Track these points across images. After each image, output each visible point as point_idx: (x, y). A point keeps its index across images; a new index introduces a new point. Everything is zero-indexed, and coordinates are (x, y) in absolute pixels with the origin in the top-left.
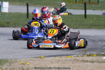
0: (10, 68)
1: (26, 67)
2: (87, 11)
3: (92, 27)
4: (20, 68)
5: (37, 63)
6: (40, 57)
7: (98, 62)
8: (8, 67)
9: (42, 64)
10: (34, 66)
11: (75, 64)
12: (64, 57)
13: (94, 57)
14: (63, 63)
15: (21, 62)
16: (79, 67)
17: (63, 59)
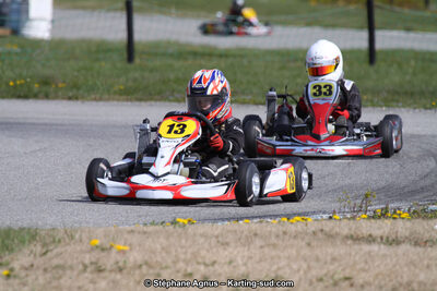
0: (47, 266)
1: (112, 261)
2: (379, 34)
3: (398, 101)
4: (85, 267)
5: (158, 246)
6: (174, 223)
7: (417, 244)
8: (39, 261)
9: (182, 247)
10: (146, 258)
11: (318, 252)
12: (275, 222)
13: (400, 222)
14: (269, 245)
15: (90, 239)
16: (336, 264)
17: (269, 229)
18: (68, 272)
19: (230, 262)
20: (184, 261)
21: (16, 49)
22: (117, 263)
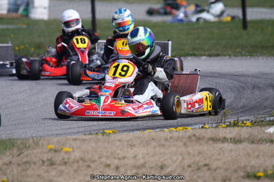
0: (20, 162)
3: (257, 52)
4: (43, 162)
5: (90, 148)
6: (104, 133)
7: (252, 142)
8: (15, 159)
9: (105, 148)
10: (82, 155)
11: (189, 149)
13: (245, 129)
14: (159, 146)
15: (48, 144)
16: (201, 156)
18: (33, 166)
19: (135, 157)
20: (106, 157)
22: (63, 159)
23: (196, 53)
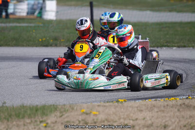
0: (62, 122)
4: (79, 122)
5: (111, 112)
6: (118, 101)
8: (59, 120)
9: (122, 112)
10: (106, 117)
11: (183, 113)
12: (162, 100)
14: (160, 111)
15: (81, 109)
16: (192, 119)
17: (160, 104)
19: (144, 119)
20: (123, 118)
21: (41, 25)
22: (93, 120)
23: (169, 45)
